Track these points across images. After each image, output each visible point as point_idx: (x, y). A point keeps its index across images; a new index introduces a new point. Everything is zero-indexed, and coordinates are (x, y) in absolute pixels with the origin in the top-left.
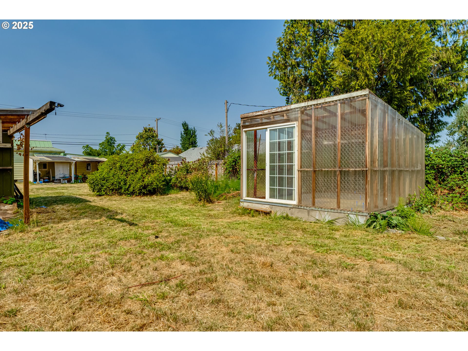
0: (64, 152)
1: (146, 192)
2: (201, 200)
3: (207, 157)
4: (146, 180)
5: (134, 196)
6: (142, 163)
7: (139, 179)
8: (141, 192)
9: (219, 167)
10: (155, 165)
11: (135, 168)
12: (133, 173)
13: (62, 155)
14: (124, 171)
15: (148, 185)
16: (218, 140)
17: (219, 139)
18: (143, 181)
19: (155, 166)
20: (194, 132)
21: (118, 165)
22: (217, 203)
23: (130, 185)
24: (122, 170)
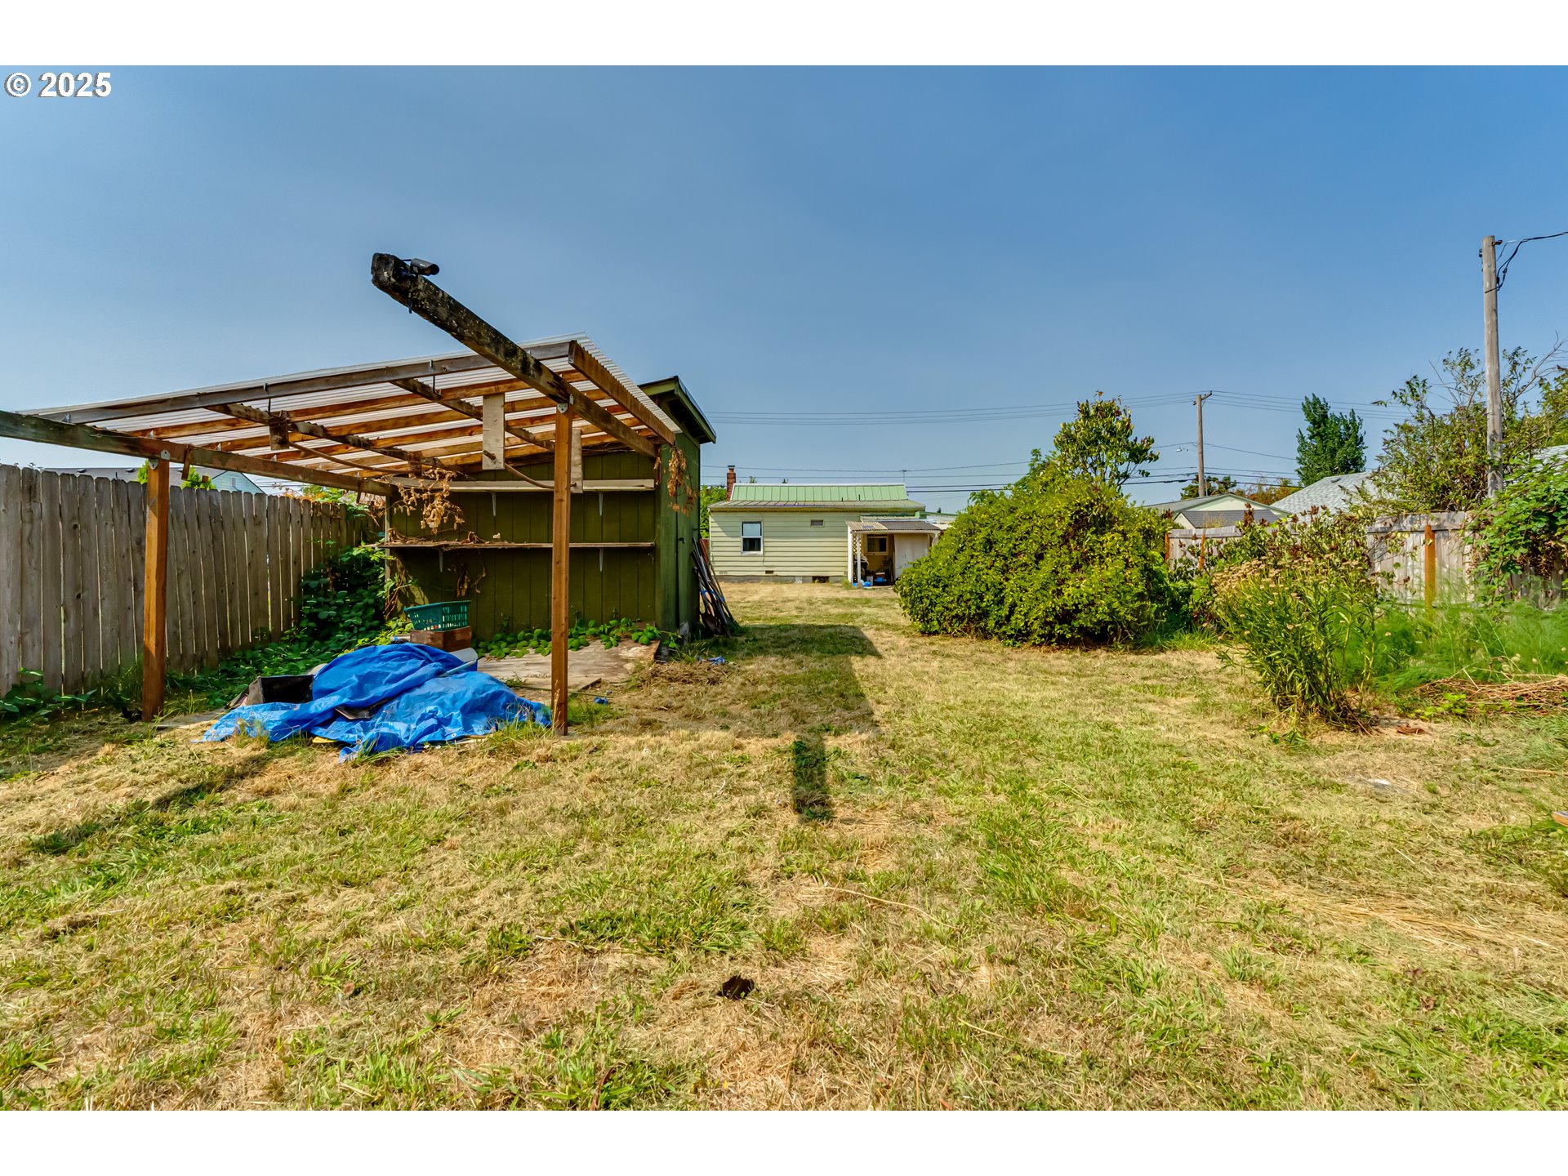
0: (922, 510)
1: (1069, 636)
2: (1285, 704)
3: (1382, 502)
4: (1068, 590)
5: (1027, 645)
6: (1061, 528)
7: (1044, 587)
8: (1051, 635)
9: (1445, 546)
10: (1108, 536)
11: (1035, 547)
12: (1025, 565)
13: (918, 514)
14: (997, 556)
15: (1078, 611)
16: (1442, 426)
17: (1447, 422)
18: (1059, 593)
19: (1110, 539)
20: (1353, 425)
21: (980, 537)
22: (1391, 734)
23: (1013, 606)
24: (993, 553)
